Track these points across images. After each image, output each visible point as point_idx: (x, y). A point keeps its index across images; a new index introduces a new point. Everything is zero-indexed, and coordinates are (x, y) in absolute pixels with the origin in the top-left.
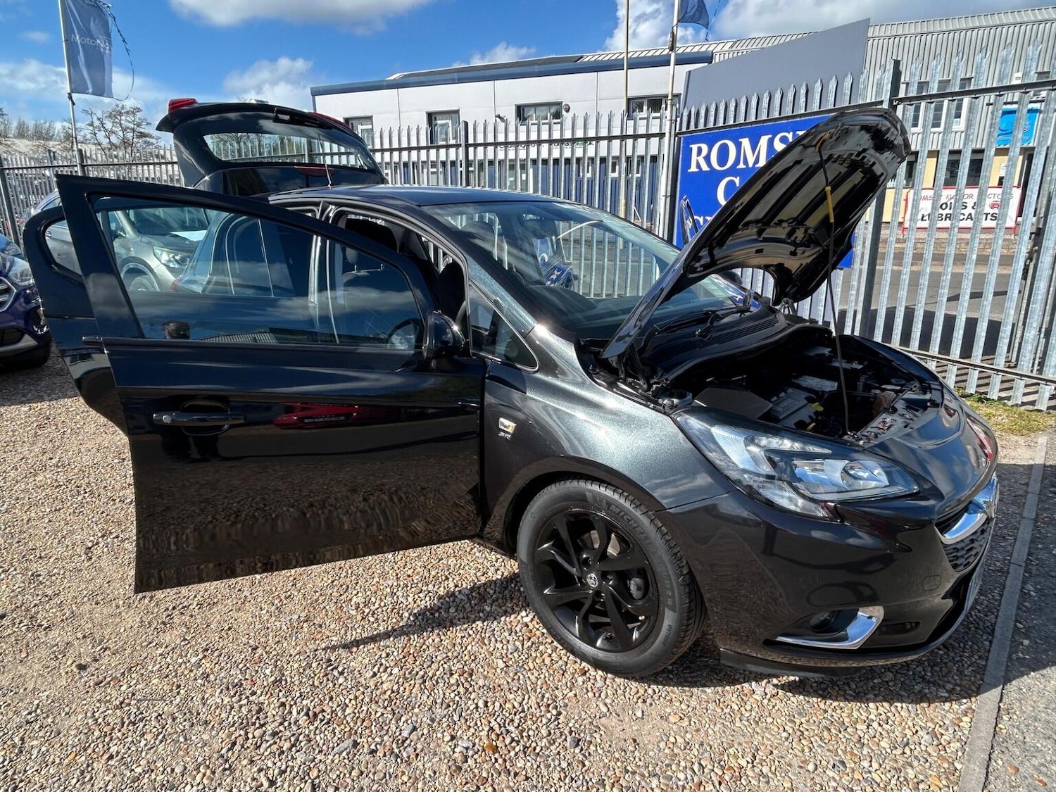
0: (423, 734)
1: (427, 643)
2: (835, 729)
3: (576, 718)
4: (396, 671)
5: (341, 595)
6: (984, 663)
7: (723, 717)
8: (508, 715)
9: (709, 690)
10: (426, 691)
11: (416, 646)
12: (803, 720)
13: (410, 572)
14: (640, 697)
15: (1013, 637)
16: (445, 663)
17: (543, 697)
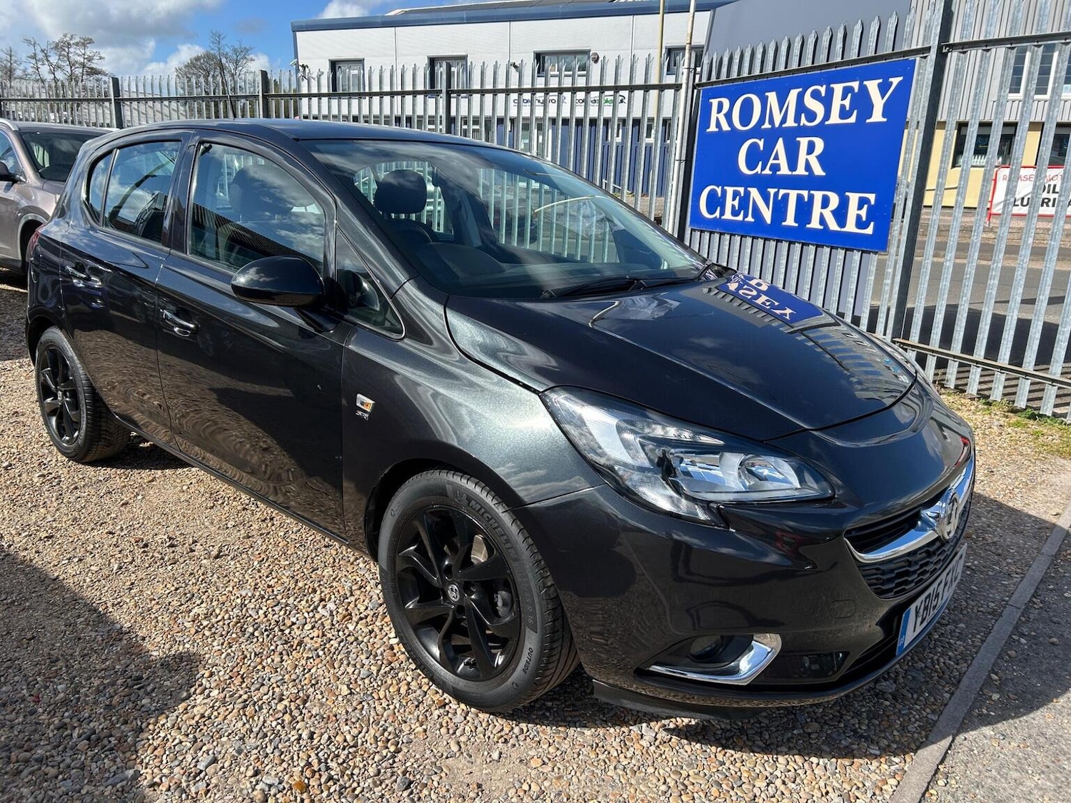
0: (223, 767)
1: (264, 664)
2: (727, 785)
3: (418, 756)
4: (215, 693)
5: (181, 605)
6: (935, 718)
7: (595, 764)
8: (334, 749)
9: (588, 732)
10: (244, 717)
11: (249, 666)
12: (691, 773)
13: (272, 583)
14: (502, 736)
15: (981, 690)
16: (278, 686)
17: (385, 730)
